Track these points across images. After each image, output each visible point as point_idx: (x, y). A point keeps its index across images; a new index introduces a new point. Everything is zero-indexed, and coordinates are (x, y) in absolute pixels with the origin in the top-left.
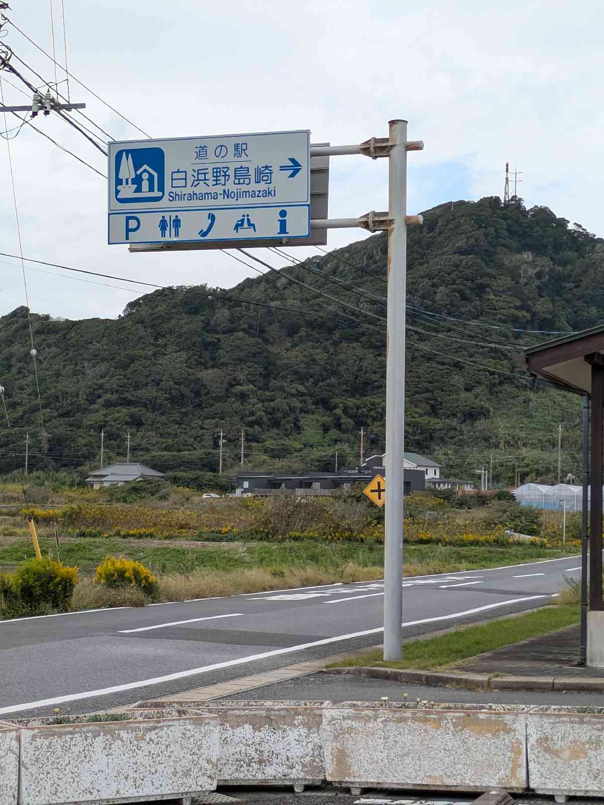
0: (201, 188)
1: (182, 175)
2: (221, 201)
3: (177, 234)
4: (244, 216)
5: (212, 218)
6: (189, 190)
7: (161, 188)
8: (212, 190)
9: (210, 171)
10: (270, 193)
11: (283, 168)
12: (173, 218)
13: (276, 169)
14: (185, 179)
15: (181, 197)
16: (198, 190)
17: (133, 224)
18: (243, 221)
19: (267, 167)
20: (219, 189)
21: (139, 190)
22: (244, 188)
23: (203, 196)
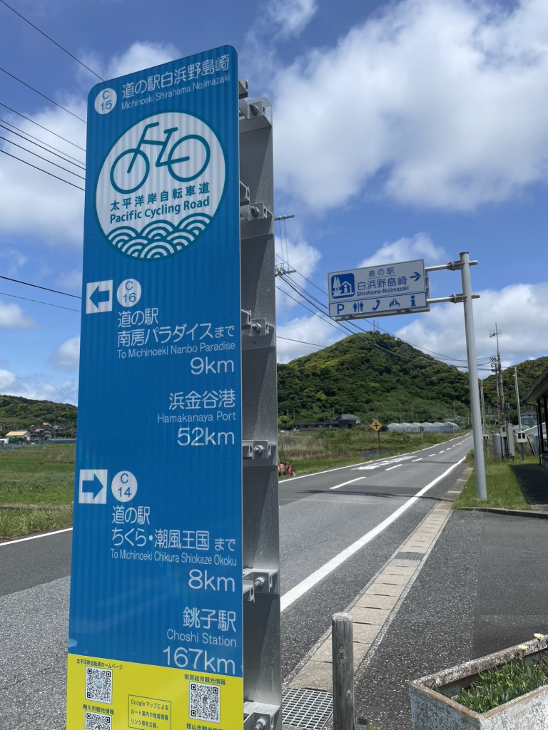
0: (373, 289)
1: (363, 284)
2: (382, 294)
3: (362, 310)
4: (393, 300)
5: (378, 302)
6: (366, 290)
7: (353, 290)
8: (378, 289)
9: (376, 281)
10: (405, 288)
11: (412, 277)
12: (360, 303)
13: (408, 278)
14: (365, 286)
15: (362, 294)
16: (371, 290)
17: (341, 307)
18: (393, 302)
19: (404, 277)
20: (381, 289)
21: (343, 292)
22: (393, 287)
23: (373, 293)
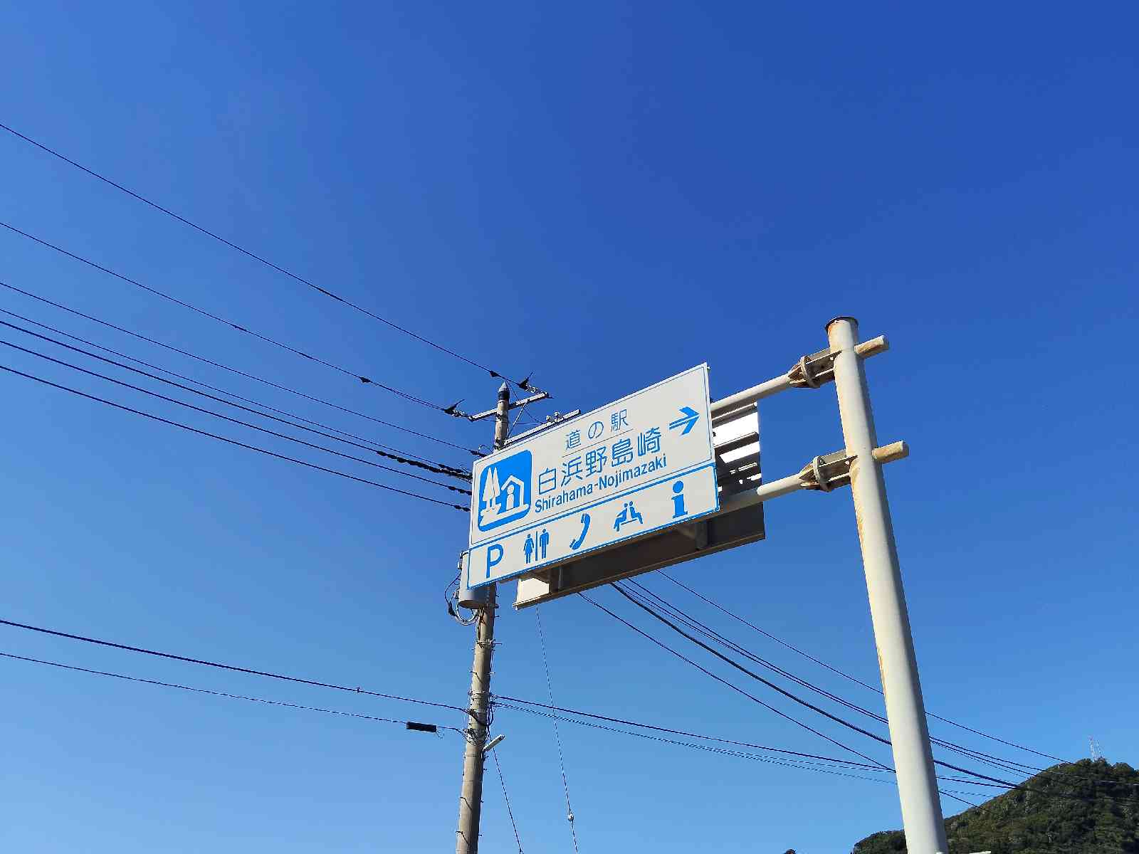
0: (575, 484)
1: (551, 475)
2: (598, 493)
3: (544, 556)
4: (626, 505)
5: (586, 519)
6: (559, 491)
7: (528, 500)
8: (585, 483)
9: (583, 459)
10: (658, 463)
11: (674, 425)
12: (540, 533)
13: (664, 430)
14: (555, 479)
15: (548, 504)
16: (568, 489)
17: (495, 554)
18: (624, 513)
19: (652, 431)
20: (594, 479)
21: (503, 510)
22: (625, 467)
23: (574, 495)
